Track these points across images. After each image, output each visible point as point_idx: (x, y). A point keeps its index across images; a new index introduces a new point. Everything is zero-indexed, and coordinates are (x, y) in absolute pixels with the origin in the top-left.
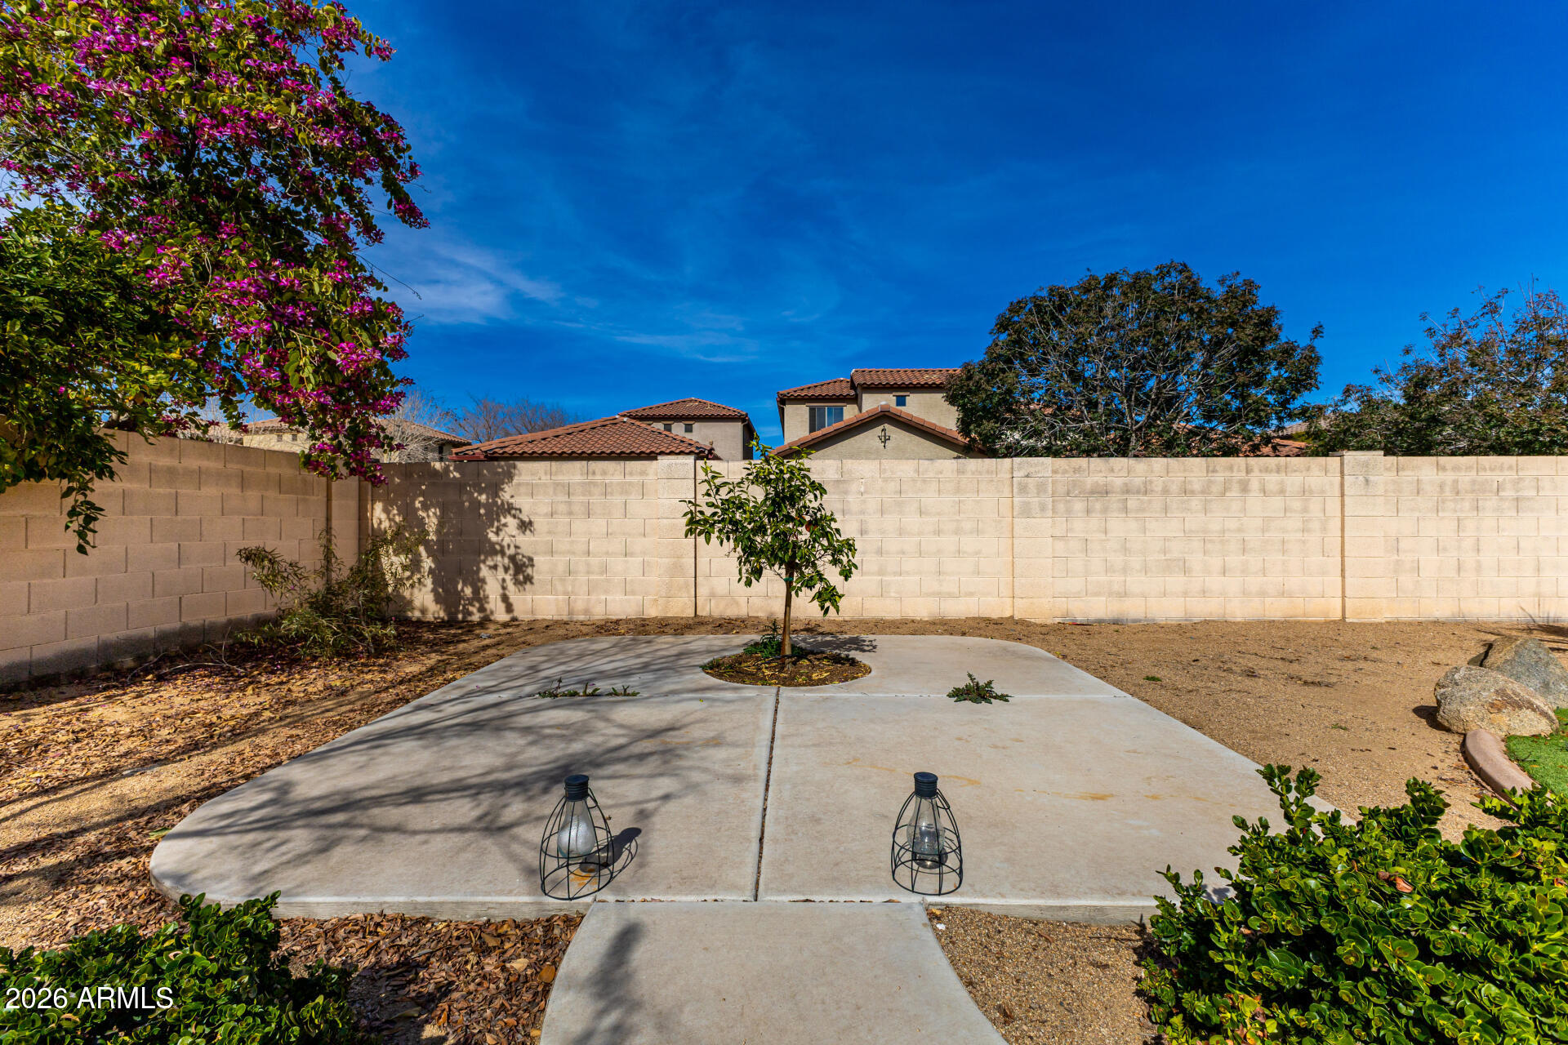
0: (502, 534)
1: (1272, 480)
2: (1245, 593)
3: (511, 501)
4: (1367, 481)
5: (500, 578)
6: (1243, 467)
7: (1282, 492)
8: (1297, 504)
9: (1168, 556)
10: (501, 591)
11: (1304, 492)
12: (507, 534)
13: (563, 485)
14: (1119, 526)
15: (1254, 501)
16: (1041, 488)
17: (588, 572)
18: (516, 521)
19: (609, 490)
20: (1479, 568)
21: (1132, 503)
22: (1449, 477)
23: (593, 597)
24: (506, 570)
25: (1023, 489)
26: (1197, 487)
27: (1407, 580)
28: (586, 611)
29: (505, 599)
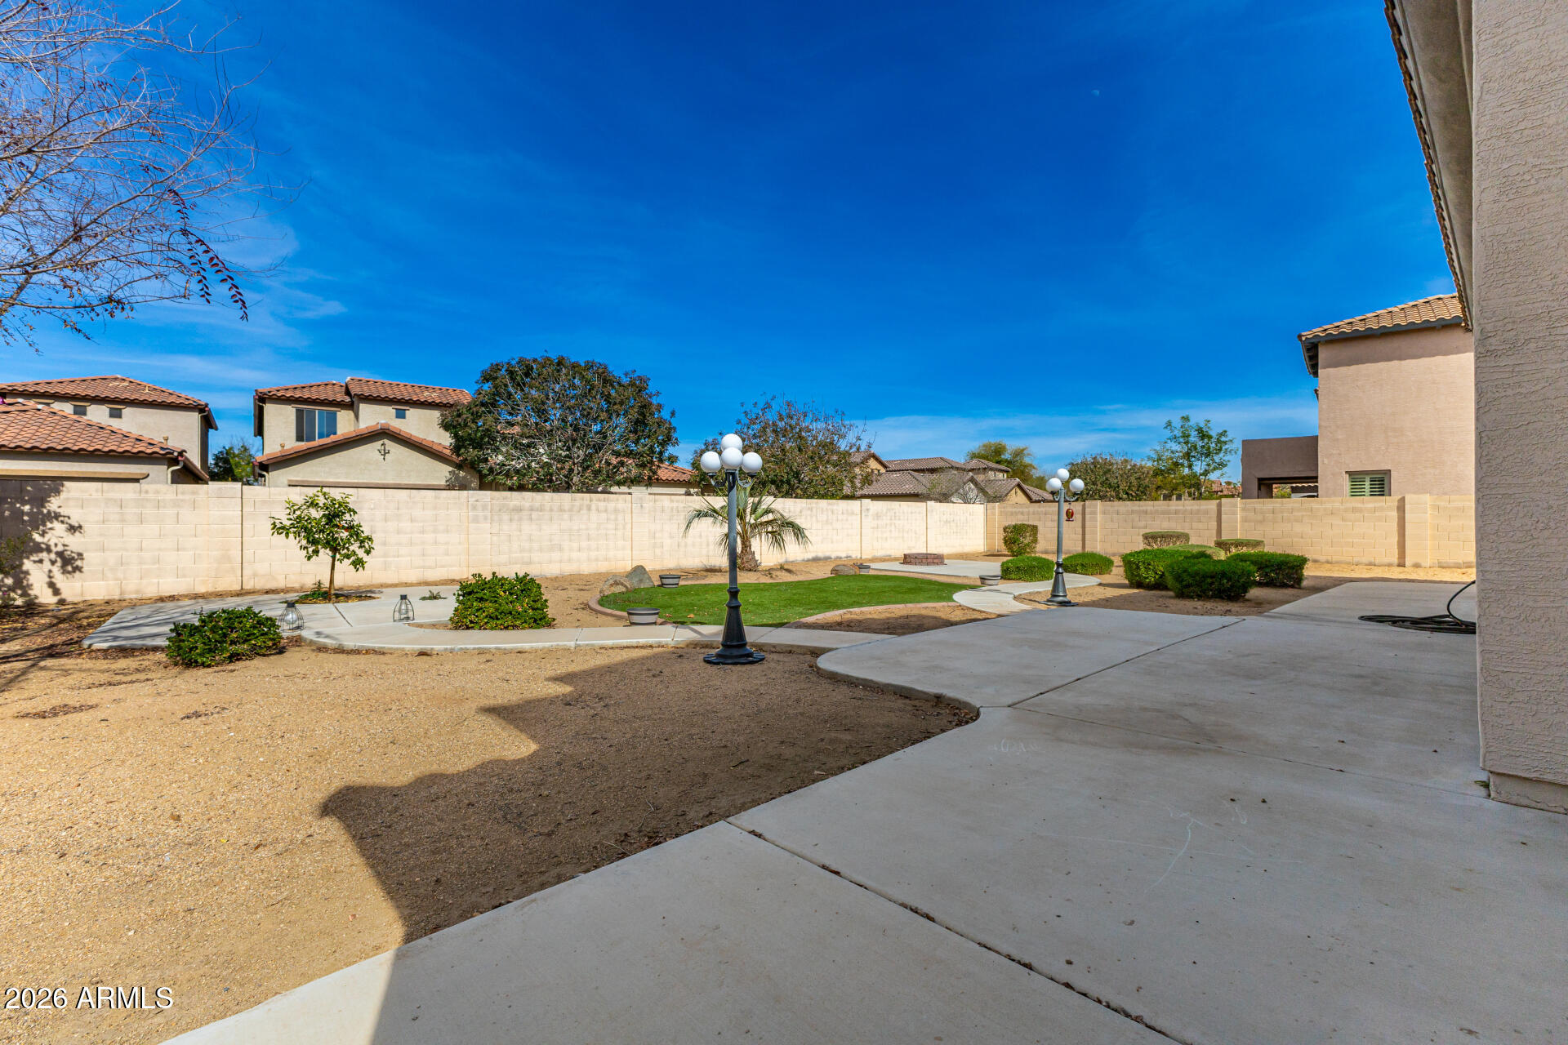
0: (47, 536)
1: (602, 505)
2: (589, 560)
3: (58, 510)
4: (642, 506)
5: (46, 570)
6: (589, 498)
7: (606, 511)
8: (613, 517)
9: (553, 543)
10: (48, 580)
11: (616, 511)
12: (56, 535)
13: (115, 500)
14: (528, 528)
15: (594, 515)
16: (484, 508)
17: (140, 563)
18: (64, 526)
19: (161, 504)
20: (686, 546)
21: (535, 515)
22: (675, 505)
23: (144, 581)
24: (53, 563)
25: (474, 508)
26: (566, 508)
27: (658, 551)
28: (137, 592)
29: (52, 585)
